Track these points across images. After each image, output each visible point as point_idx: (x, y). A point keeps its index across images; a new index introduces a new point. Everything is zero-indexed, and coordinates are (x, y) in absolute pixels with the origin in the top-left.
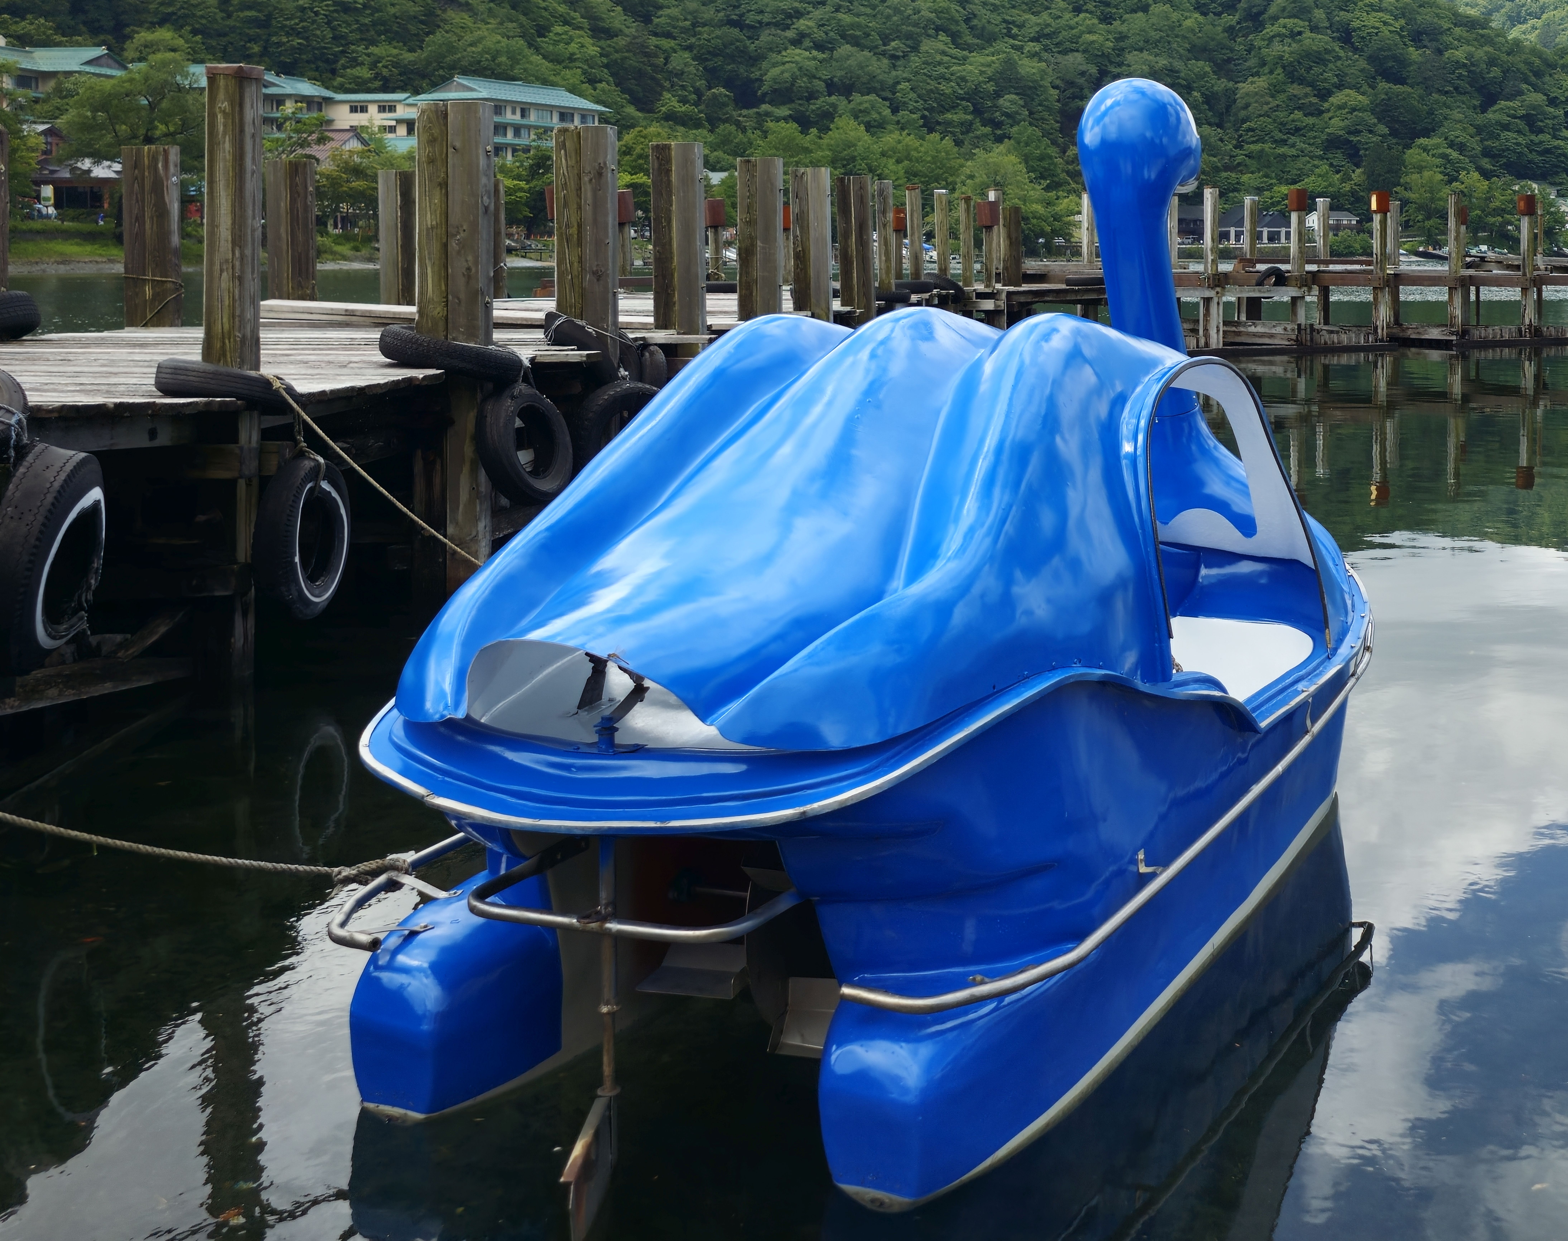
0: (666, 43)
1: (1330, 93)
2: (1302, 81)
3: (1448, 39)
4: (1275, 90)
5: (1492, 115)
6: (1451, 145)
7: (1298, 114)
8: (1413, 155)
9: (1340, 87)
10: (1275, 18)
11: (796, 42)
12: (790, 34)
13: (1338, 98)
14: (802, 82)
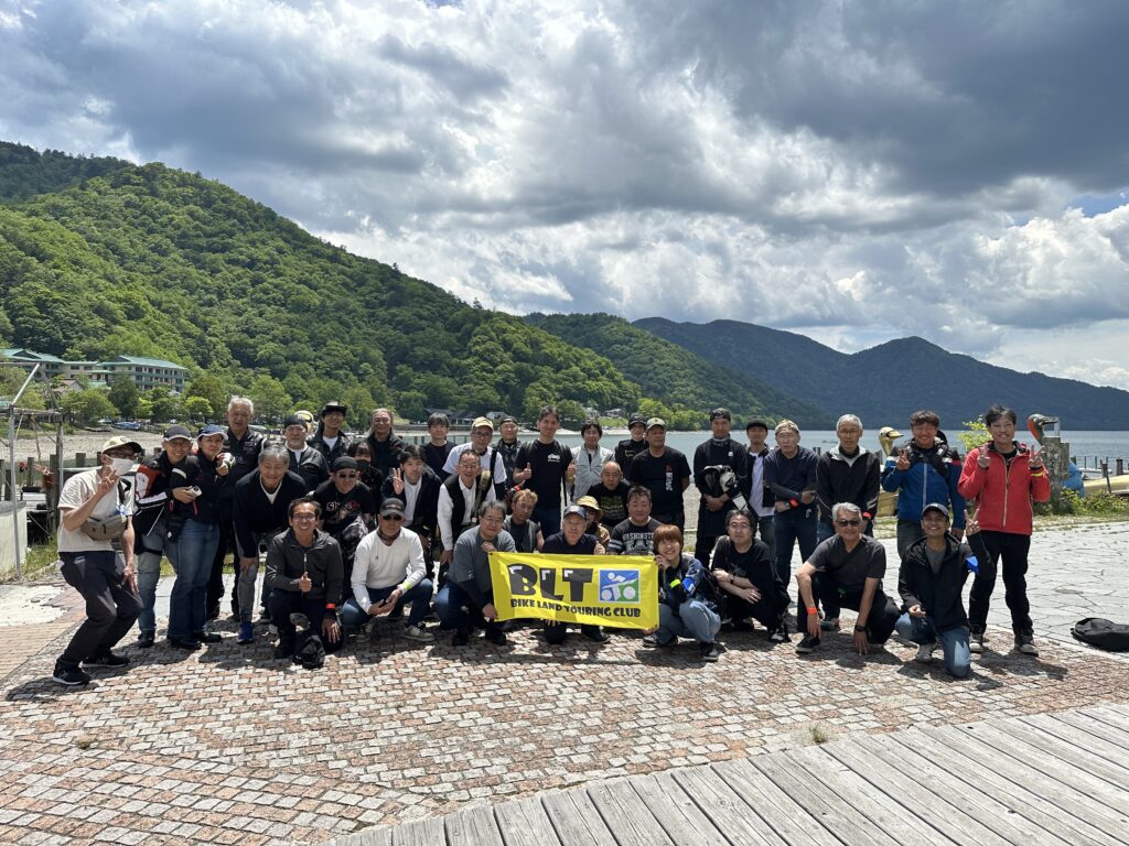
0: (214, 339)
1: (497, 365)
2: (485, 360)
3: (544, 345)
4: (477, 363)
5: (559, 375)
6: (544, 386)
7: (485, 373)
8: (529, 390)
9: (501, 363)
10: (475, 336)
11: (273, 340)
12: (270, 337)
13: (500, 367)
14: (275, 357)
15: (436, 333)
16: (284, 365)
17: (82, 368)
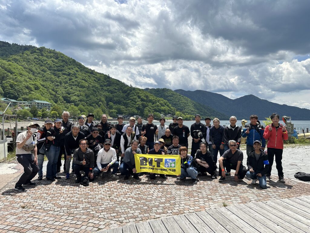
1: (136, 102)
3: (149, 97)
4: (131, 102)
5: (154, 105)
7: (133, 105)
8: (145, 109)
10: (130, 94)
12: (74, 95)
14: (75, 100)
15: (120, 94)
16: (78, 102)
17: (22, 103)
